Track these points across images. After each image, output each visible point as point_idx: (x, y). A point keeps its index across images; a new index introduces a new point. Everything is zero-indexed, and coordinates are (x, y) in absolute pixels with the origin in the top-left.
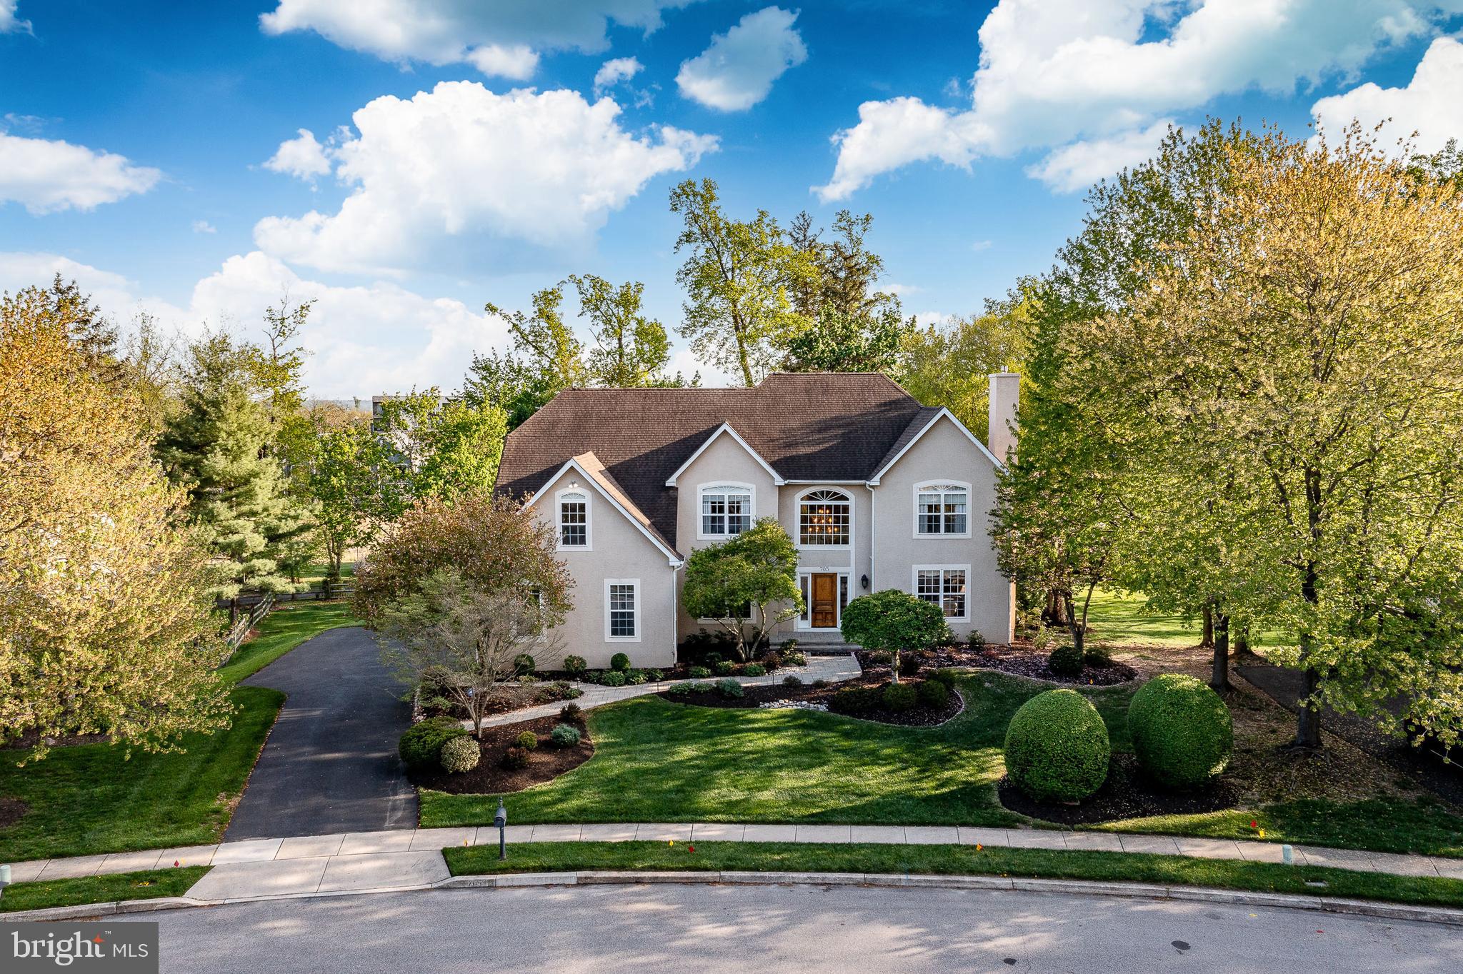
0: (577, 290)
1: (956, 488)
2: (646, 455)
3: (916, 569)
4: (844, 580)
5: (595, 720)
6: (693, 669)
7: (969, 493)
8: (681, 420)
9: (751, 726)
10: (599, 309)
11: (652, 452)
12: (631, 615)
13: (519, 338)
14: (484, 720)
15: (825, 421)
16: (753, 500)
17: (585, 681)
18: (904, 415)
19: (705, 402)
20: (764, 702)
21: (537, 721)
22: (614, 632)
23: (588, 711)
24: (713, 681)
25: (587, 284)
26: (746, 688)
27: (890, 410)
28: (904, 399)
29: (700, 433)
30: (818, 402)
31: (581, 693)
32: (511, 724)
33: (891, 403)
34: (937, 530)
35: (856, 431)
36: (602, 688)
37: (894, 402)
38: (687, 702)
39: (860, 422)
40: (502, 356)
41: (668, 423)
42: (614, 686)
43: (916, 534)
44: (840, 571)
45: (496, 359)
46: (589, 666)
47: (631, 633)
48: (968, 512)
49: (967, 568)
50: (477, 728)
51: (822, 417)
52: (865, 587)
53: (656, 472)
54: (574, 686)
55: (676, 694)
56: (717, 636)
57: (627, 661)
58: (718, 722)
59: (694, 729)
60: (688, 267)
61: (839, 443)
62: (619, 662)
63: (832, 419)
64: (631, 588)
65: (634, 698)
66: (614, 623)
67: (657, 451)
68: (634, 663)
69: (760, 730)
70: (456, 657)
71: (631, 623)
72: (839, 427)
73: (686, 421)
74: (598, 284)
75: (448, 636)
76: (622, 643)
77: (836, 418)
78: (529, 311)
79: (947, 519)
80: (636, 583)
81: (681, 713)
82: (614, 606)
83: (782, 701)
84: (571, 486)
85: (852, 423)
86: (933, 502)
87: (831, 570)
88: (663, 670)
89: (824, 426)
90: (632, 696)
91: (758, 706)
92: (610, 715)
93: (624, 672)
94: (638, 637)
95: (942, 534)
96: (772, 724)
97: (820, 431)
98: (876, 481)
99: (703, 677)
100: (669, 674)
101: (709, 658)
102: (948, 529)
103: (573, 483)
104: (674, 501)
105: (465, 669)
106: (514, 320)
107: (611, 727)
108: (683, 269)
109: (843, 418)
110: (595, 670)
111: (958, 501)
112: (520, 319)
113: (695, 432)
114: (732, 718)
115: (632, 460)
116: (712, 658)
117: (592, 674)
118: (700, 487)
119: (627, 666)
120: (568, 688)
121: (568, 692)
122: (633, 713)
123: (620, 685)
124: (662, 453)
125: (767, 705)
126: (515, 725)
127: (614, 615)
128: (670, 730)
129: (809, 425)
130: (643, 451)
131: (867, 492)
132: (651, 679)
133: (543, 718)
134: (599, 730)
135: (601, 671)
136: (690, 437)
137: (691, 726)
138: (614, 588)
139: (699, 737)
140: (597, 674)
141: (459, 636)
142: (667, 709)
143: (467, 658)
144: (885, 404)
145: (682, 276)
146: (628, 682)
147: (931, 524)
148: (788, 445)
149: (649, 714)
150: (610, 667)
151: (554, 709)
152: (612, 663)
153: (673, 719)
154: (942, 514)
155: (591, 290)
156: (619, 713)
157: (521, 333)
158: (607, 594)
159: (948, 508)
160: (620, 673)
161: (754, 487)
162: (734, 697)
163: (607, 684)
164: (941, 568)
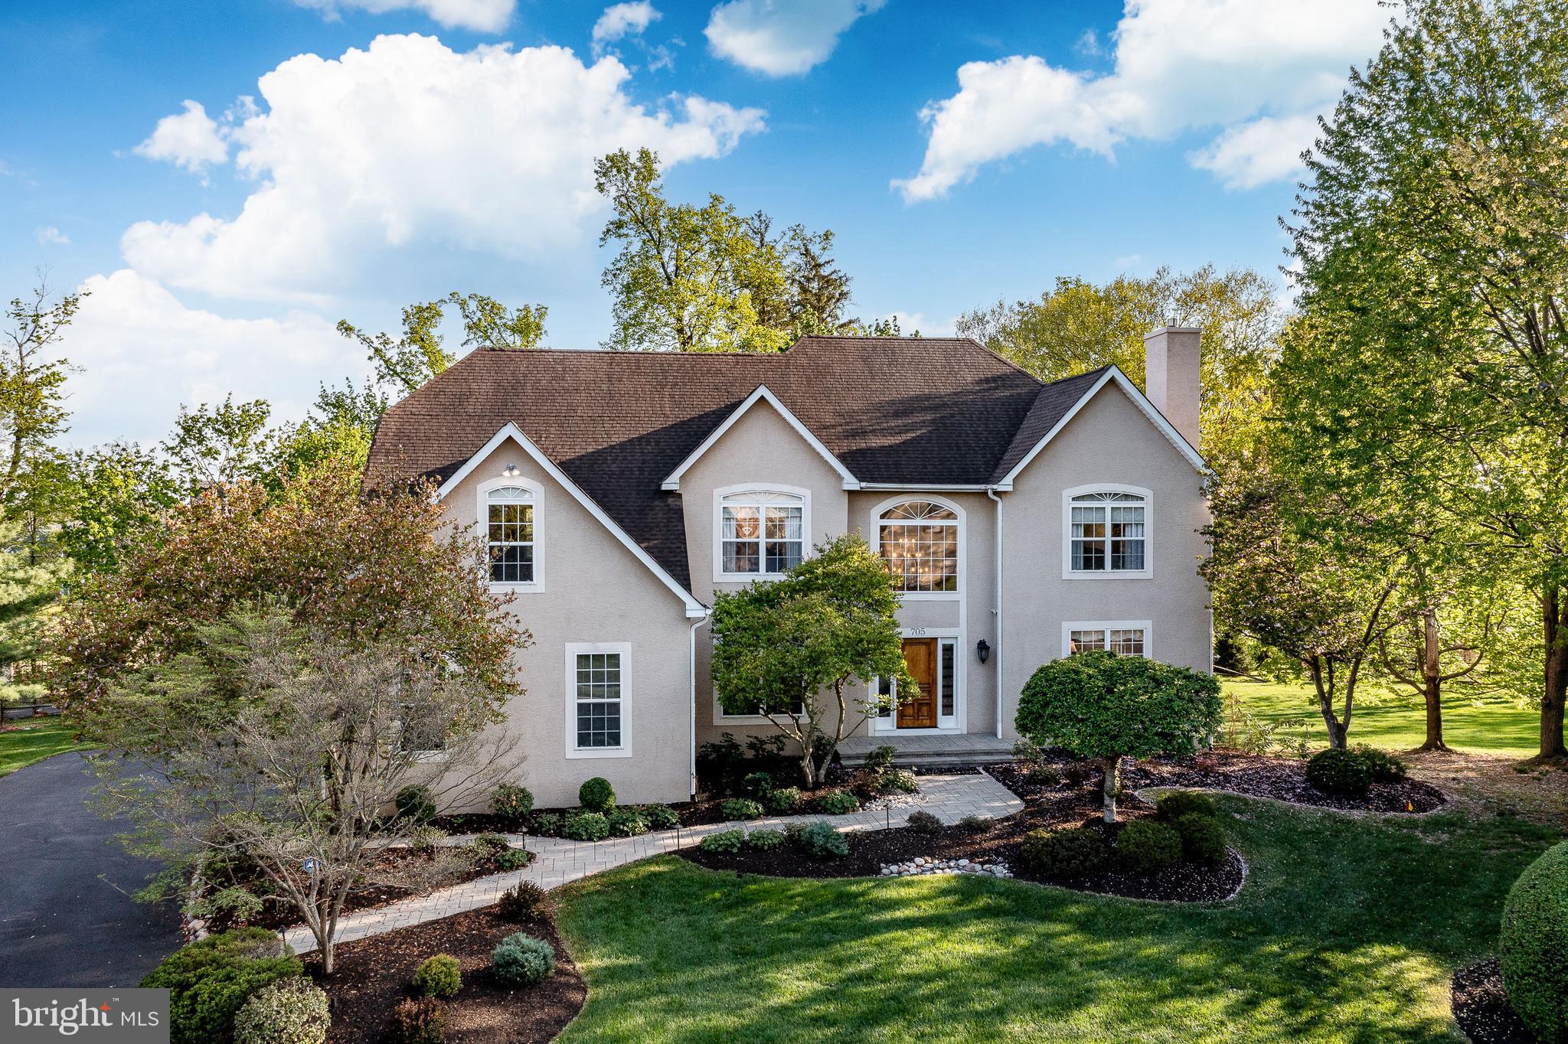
0: (460, 312)
1: (1127, 497)
2: (622, 446)
3: (1068, 627)
4: (948, 650)
5: (571, 915)
6: (731, 803)
7: (1148, 505)
8: (672, 396)
9: (888, 916)
10: (488, 338)
11: (631, 441)
12: (615, 708)
13: (382, 369)
14: (341, 924)
15: (901, 402)
16: (806, 515)
17: (533, 832)
18: (1019, 395)
19: (708, 371)
20: (887, 862)
21: (451, 922)
22: (583, 740)
23: (554, 894)
24: (777, 825)
25: (473, 305)
26: (847, 835)
27: (996, 388)
28: (1013, 374)
29: (707, 414)
30: (884, 374)
31: (531, 857)
32: (397, 933)
33: (994, 379)
34: (1100, 565)
35: (952, 416)
36: (569, 845)
37: (999, 377)
38: (742, 868)
39: (956, 404)
40: (359, 390)
41: (652, 399)
42: (590, 839)
43: (1067, 570)
44: (941, 634)
45: (351, 392)
46: (537, 804)
47: (615, 740)
48: (1148, 537)
49: (1146, 625)
50: (321, 943)
51: (895, 395)
52: (983, 660)
53: (641, 470)
54: (515, 842)
55: (716, 853)
56: (751, 746)
57: (610, 794)
58: (821, 909)
59: (780, 927)
60: (619, 265)
61: (930, 432)
62: (595, 794)
63: (911, 399)
64: (614, 659)
65: (638, 863)
66: (583, 724)
67: (640, 439)
68: (621, 796)
69: (909, 924)
70: (277, 792)
71: (615, 723)
72: (925, 409)
73: (682, 396)
74: (490, 307)
75: (259, 744)
76: (598, 761)
77: (918, 398)
78: (397, 333)
79: (1116, 546)
80: (624, 651)
81: (737, 893)
82: (581, 693)
83: (919, 860)
84: (507, 474)
85: (944, 405)
86: (1093, 519)
87: (929, 633)
88: (674, 806)
89: (904, 408)
90: (630, 859)
91: (878, 871)
92: (601, 902)
93: (607, 813)
94: (626, 749)
95: (1108, 573)
96: (927, 909)
97: (897, 415)
98: (1006, 484)
99: (750, 818)
100: (688, 814)
101: (751, 782)
102: (1116, 565)
103: (511, 469)
104: (679, 514)
105: (299, 820)
106: (376, 344)
107: (609, 931)
108: (611, 267)
109: (928, 397)
110: (553, 811)
111: (1132, 518)
112: (386, 343)
113: (694, 414)
114: (844, 899)
115: (598, 452)
116: (756, 783)
117: (546, 819)
118: (718, 492)
119: (612, 802)
120: (505, 848)
121: (508, 855)
122: (644, 894)
123: (600, 839)
124: (648, 443)
125: (894, 868)
126: (407, 935)
127: (582, 709)
128: (731, 930)
129: (879, 407)
130: (616, 440)
131: (987, 502)
132: (658, 824)
133: (466, 915)
134: (587, 939)
135: (562, 812)
136: (691, 420)
137: (770, 921)
138: (583, 659)
139: (798, 945)
140: (554, 818)
141: (286, 743)
142: (707, 885)
143: (304, 796)
144: (987, 380)
145: (610, 277)
146: (616, 831)
147: (1089, 557)
148: (854, 434)
149: (679, 897)
150: (578, 803)
151: (487, 893)
152: (582, 797)
153: (729, 907)
154: (1108, 539)
155: (479, 314)
156: (616, 897)
157: (385, 362)
158: (571, 670)
159: (1117, 529)
160: (600, 815)
161: (807, 493)
162: (830, 855)
163: (575, 837)
164: (1107, 626)
